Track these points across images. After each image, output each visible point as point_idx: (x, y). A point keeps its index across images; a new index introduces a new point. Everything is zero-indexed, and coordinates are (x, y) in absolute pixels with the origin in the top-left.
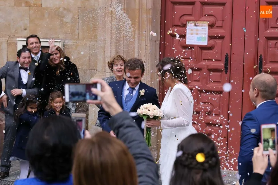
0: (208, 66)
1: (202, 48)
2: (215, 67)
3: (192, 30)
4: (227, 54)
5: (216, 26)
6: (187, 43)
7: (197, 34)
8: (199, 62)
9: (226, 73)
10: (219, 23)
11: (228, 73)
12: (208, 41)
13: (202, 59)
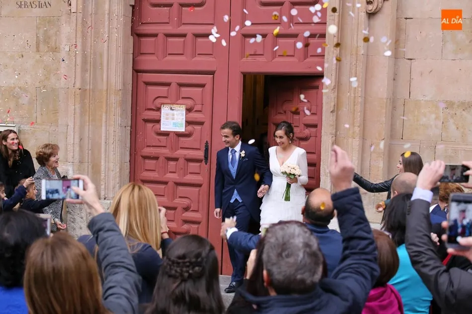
0: (185, 155)
1: (179, 135)
2: (194, 157)
3: (167, 115)
4: (207, 142)
5: (194, 110)
6: (162, 129)
7: (173, 119)
8: (176, 151)
9: (206, 164)
10: (198, 107)
11: (208, 163)
12: (186, 127)
13: (179, 147)
